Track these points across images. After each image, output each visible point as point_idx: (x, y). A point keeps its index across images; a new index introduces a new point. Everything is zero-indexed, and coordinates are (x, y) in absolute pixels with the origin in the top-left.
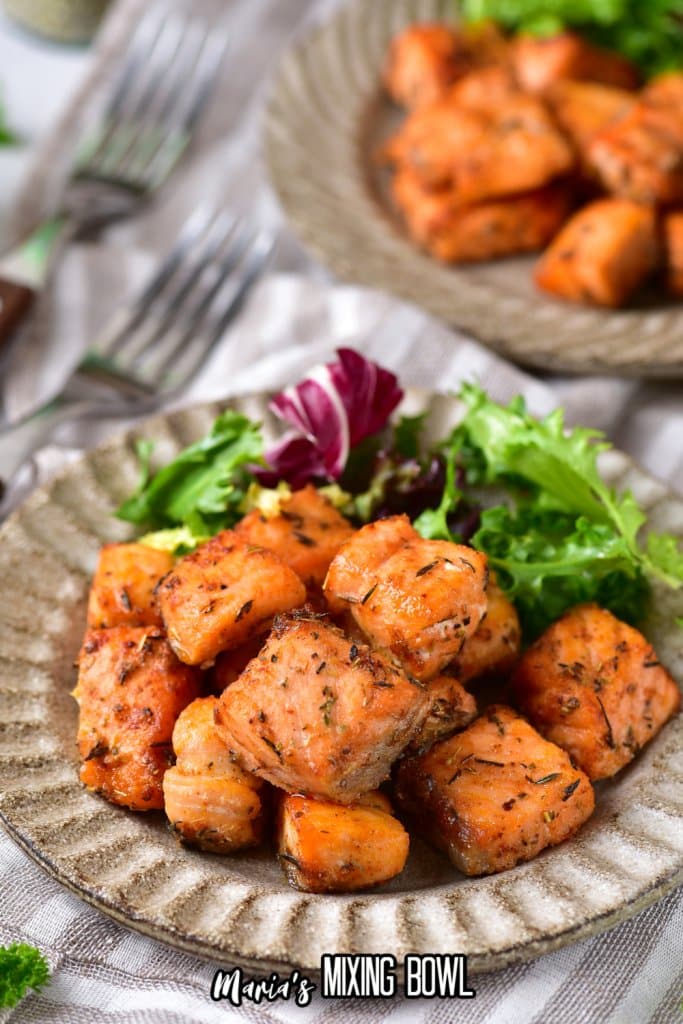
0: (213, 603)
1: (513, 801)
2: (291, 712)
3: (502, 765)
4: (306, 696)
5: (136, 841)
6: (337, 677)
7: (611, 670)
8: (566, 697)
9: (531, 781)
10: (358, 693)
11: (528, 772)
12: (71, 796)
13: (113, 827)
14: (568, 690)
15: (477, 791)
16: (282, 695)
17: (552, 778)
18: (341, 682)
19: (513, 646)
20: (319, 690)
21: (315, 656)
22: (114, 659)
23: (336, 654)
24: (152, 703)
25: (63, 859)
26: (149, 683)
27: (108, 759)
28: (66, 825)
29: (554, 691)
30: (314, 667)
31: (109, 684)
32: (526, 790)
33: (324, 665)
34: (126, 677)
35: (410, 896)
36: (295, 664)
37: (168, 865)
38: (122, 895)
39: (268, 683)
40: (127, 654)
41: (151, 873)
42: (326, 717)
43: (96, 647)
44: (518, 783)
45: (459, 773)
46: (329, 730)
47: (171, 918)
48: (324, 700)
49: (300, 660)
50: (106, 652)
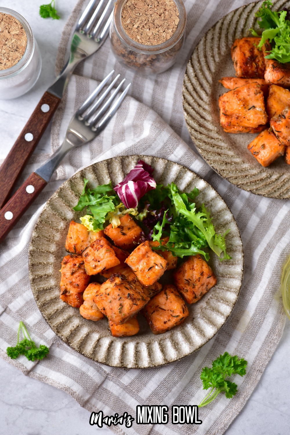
0: (96, 266)
1: (166, 322)
2: (111, 309)
3: (165, 310)
4: (116, 305)
5: (73, 316)
6: (124, 301)
7: (198, 282)
8: (185, 288)
9: (172, 316)
10: (128, 306)
11: (171, 313)
12: (57, 300)
13: (67, 310)
14: (185, 287)
15: (158, 317)
16: (109, 304)
17: (177, 316)
18: (125, 302)
19: (175, 265)
20: (119, 304)
21: (119, 295)
22: (70, 268)
23: (124, 295)
24: (79, 283)
25: (54, 326)
26: (79, 276)
27: (67, 294)
28: (55, 312)
29: (182, 285)
30: (118, 298)
31: (68, 274)
32: (171, 318)
33: (121, 298)
34: (73, 274)
35: (138, 341)
36: (113, 297)
37: (80, 326)
38: (67, 340)
39: (106, 301)
40: (73, 267)
41: (75, 330)
42: (120, 311)
43: (66, 263)
44: (169, 316)
45: (154, 312)
46: (120, 314)
47: (78, 348)
48: (120, 307)
49: (115, 296)
50: (69, 265)
